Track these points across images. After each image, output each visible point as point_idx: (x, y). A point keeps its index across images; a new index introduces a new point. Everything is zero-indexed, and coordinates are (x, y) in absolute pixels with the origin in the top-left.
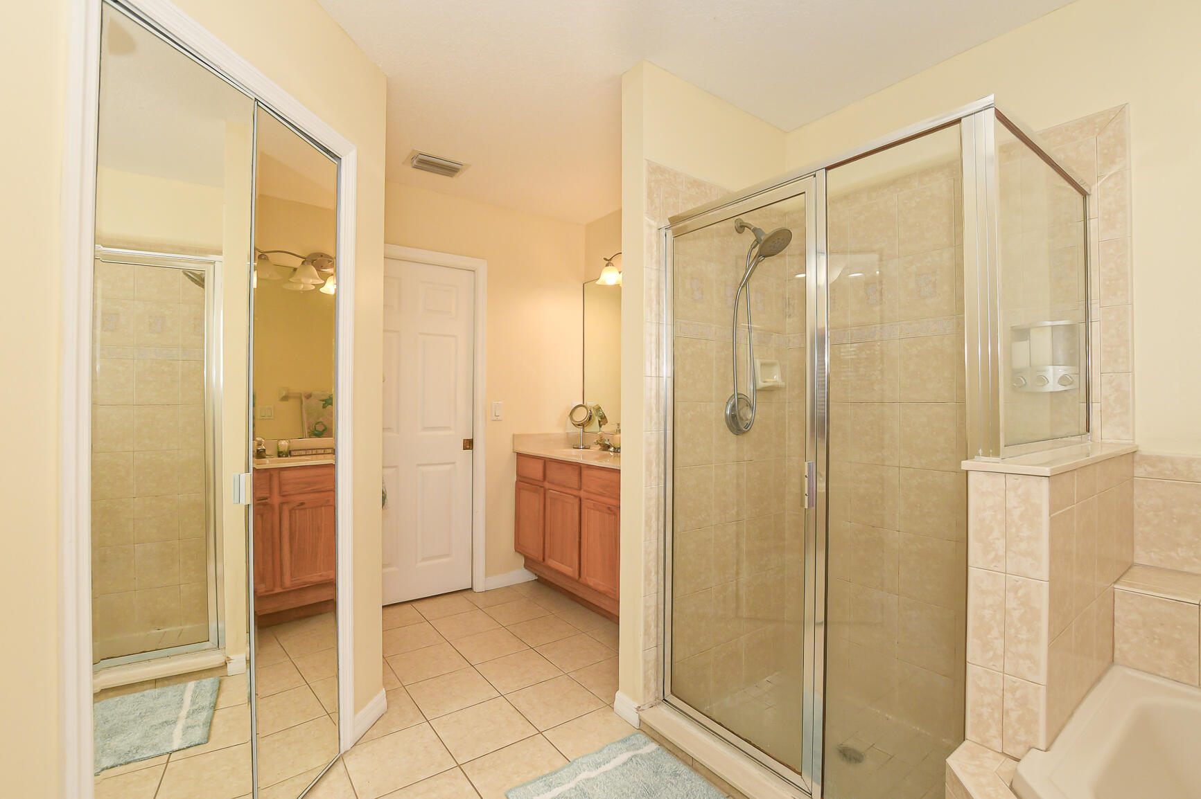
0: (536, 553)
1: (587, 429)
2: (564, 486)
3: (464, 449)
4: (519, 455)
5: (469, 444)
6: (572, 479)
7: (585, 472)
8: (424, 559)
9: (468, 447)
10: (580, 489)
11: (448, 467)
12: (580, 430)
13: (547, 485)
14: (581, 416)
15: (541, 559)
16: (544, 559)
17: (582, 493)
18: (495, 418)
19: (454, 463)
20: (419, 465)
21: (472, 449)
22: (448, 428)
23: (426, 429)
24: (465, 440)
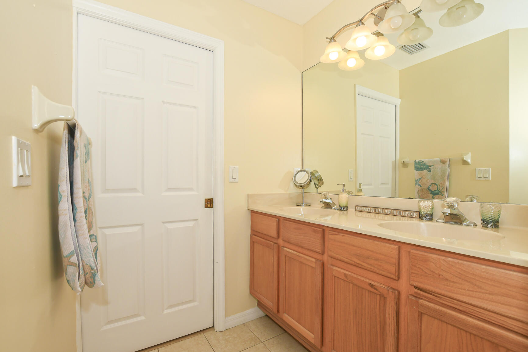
0: (270, 304)
1: (306, 190)
2: (302, 247)
3: (205, 208)
4: (253, 212)
5: (209, 203)
6: (315, 242)
7: (330, 236)
8: (170, 307)
9: (209, 205)
10: (323, 253)
11: (191, 224)
12: (300, 191)
13: (280, 241)
14: (302, 178)
15: (276, 311)
16: (278, 311)
17: (325, 258)
18: (233, 180)
19: (196, 220)
20: (164, 223)
21: (213, 207)
22: (191, 189)
23: (170, 189)
24: (205, 199)
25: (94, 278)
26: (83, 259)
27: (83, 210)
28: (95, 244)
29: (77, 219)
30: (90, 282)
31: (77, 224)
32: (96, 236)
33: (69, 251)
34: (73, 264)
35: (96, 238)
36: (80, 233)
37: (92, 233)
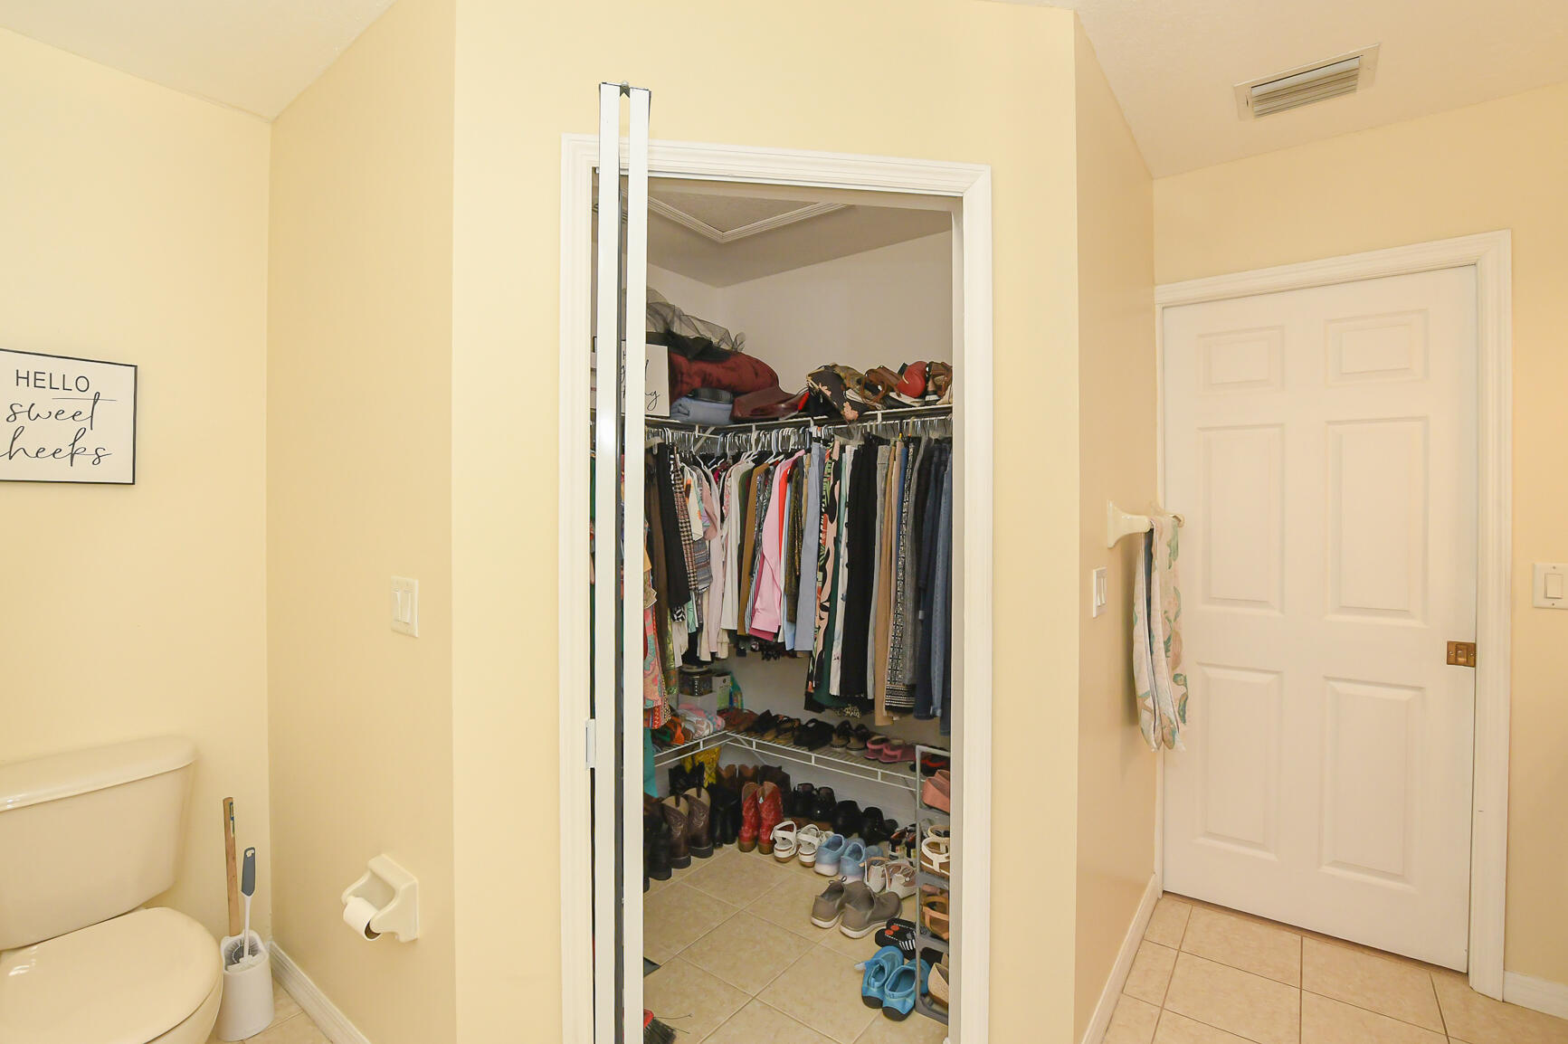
3: (1449, 663)
5: (1463, 655)
8: (1336, 864)
9: (1461, 660)
11: (1406, 695)
18: (1547, 603)
19: (1420, 689)
21: (1474, 666)
22: (1404, 613)
23: (1346, 609)
24: (1449, 643)
25: (1174, 736)
26: (1161, 705)
27: (1162, 640)
28: (1183, 689)
29: (1154, 651)
30: (1167, 741)
31: (1154, 657)
32: (1185, 678)
33: (1144, 691)
34: (1147, 709)
35: (1185, 680)
36: (1157, 670)
37: (1178, 671)
